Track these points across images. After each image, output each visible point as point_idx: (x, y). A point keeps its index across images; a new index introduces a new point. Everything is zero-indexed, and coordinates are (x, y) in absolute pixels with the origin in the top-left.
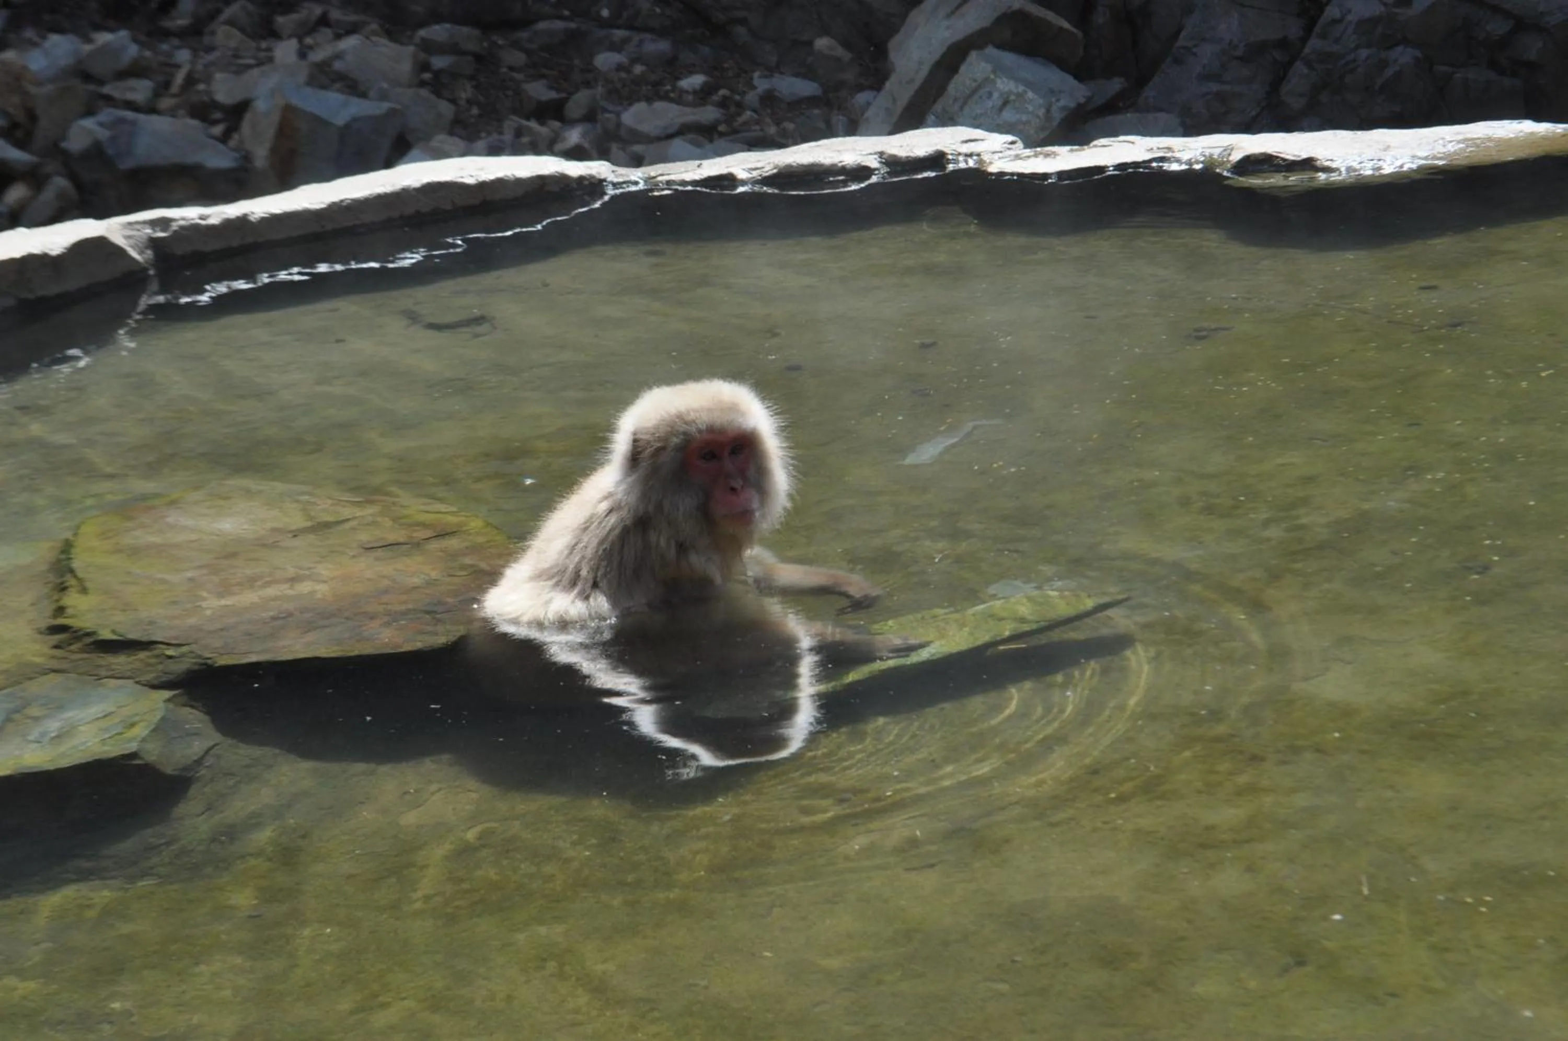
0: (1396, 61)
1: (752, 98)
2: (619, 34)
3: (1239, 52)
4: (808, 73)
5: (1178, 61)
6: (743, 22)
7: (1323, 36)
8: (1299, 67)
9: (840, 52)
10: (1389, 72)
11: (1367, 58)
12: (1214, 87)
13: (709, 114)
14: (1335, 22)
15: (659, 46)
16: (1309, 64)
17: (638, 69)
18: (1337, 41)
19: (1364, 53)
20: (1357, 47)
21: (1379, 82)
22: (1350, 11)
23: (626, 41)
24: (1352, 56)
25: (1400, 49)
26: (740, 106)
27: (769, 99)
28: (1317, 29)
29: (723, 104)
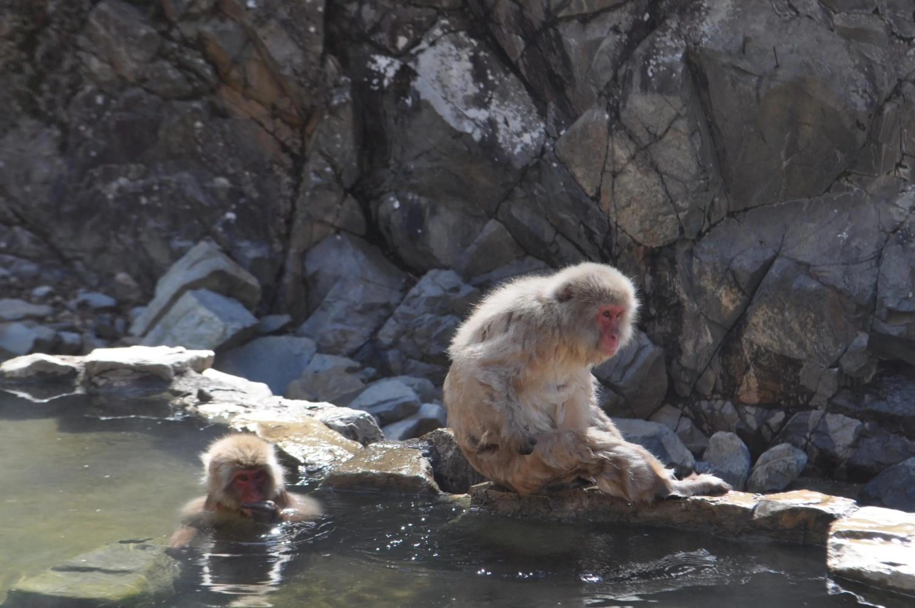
0: (446, 323)
1: (72, 303)
2: (9, 258)
3: (359, 308)
4: (109, 293)
5: (324, 309)
6: (80, 259)
7: (408, 304)
8: (391, 321)
9: (132, 283)
10: (441, 329)
11: (430, 319)
12: (340, 326)
13: (43, 310)
14: (415, 297)
15: (29, 268)
16: (396, 320)
17: (13, 280)
18: (415, 307)
19: (428, 316)
20: (425, 313)
21: (434, 334)
22: (423, 291)
23: (12, 262)
24: (421, 317)
25: (449, 316)
26: (64, 307)
27: (84, 305)
28: (405, 300)
29: (55, 305)
